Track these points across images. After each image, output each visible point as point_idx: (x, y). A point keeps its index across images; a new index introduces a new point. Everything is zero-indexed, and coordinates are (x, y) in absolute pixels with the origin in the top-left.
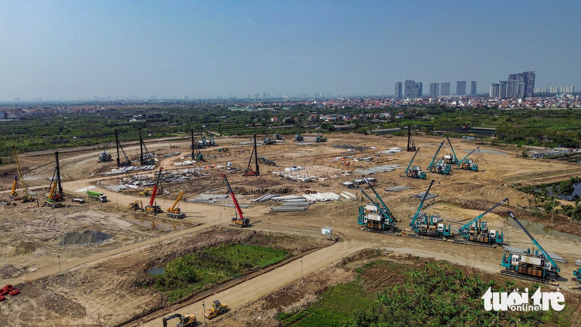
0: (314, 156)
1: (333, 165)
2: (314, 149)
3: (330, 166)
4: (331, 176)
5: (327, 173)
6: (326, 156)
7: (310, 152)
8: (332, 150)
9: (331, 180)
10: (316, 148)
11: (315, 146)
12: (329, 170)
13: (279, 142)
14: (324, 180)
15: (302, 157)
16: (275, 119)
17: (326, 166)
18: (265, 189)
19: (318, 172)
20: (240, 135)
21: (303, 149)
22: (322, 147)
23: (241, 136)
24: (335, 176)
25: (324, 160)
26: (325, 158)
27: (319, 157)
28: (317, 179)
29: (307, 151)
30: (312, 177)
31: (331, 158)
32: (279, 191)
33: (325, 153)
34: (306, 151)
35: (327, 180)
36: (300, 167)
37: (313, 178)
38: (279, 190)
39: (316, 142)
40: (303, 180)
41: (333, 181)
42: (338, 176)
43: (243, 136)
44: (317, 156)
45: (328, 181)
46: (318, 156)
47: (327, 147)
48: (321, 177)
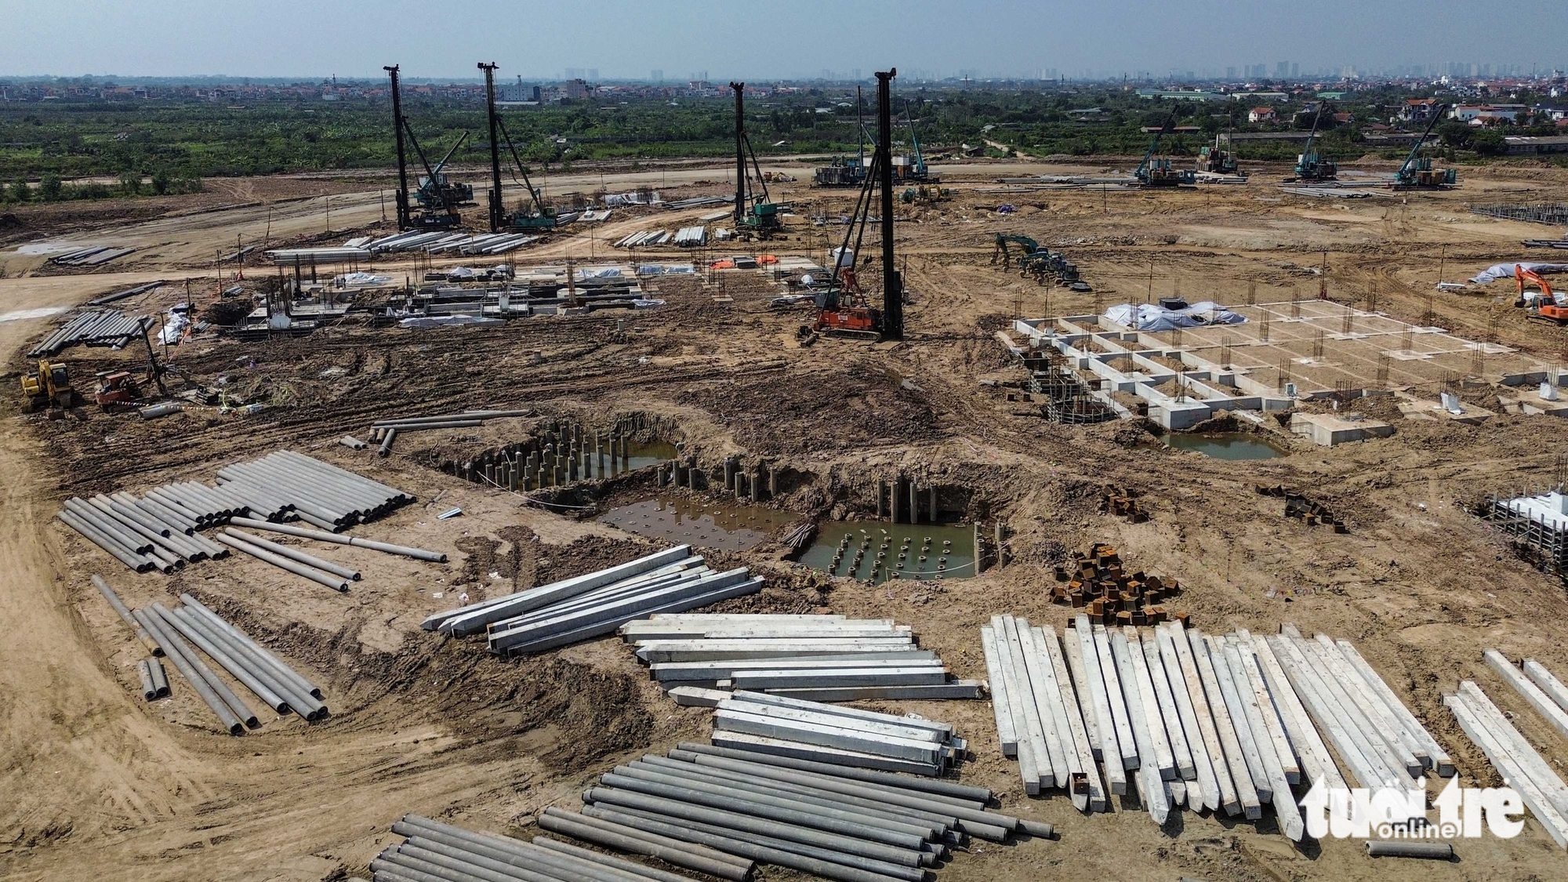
0: (1352, 248)
1: (1452, 314)
2: (1371, 216)
3: (1428, 319)
4: (1415, 408)
5: (1383, 375)
6: (1423, 254)
7: (1339, 226)
8: (1470, 227)
9: (1390, 448)
10: (1383, 211)
11: (1382, 202)
12: (1407, 346)
13: (1214, 181)
14: (1338, 438)
15: (1280, 248)
16: (1262, 115)
17: (1399, 314)
18: (783, 461)
19: (1318, 351)
20: (1081, 153)
21: (1308, 214)
22: (1419, 211)
23: (1082, 158)
24: (1449, 408)
25: (1405, 272)
26: (1412, 266)
27: (1380, 255)
28: (1284, 420)
29: (1326, 222)
30: (1254, 389)
31: (1455, 268)
32: (885, 500)
33: (1425, 235)
34: (1318, 221)
35: (1363, 435)
36: (1204, 308)
37: (1255, 405)
38: (885, 490)
39: (1397, 188)
40: (1164, 407)
41: (1413, 458)
42: (1475, 412)
43: (1092, 158)
44: (1366, 248)
45: (1371, 449)
46: (1376, 249)
47: (1446, 209)
48: (1318, 402)
